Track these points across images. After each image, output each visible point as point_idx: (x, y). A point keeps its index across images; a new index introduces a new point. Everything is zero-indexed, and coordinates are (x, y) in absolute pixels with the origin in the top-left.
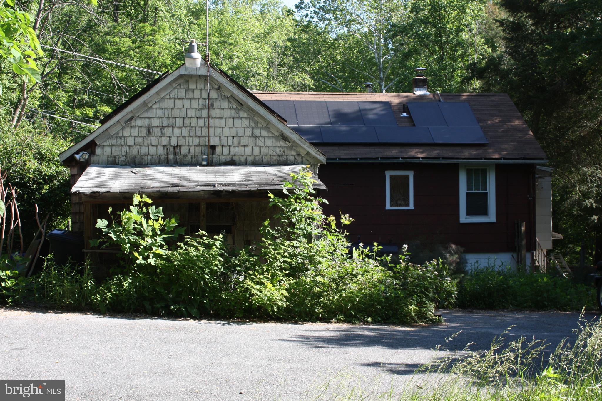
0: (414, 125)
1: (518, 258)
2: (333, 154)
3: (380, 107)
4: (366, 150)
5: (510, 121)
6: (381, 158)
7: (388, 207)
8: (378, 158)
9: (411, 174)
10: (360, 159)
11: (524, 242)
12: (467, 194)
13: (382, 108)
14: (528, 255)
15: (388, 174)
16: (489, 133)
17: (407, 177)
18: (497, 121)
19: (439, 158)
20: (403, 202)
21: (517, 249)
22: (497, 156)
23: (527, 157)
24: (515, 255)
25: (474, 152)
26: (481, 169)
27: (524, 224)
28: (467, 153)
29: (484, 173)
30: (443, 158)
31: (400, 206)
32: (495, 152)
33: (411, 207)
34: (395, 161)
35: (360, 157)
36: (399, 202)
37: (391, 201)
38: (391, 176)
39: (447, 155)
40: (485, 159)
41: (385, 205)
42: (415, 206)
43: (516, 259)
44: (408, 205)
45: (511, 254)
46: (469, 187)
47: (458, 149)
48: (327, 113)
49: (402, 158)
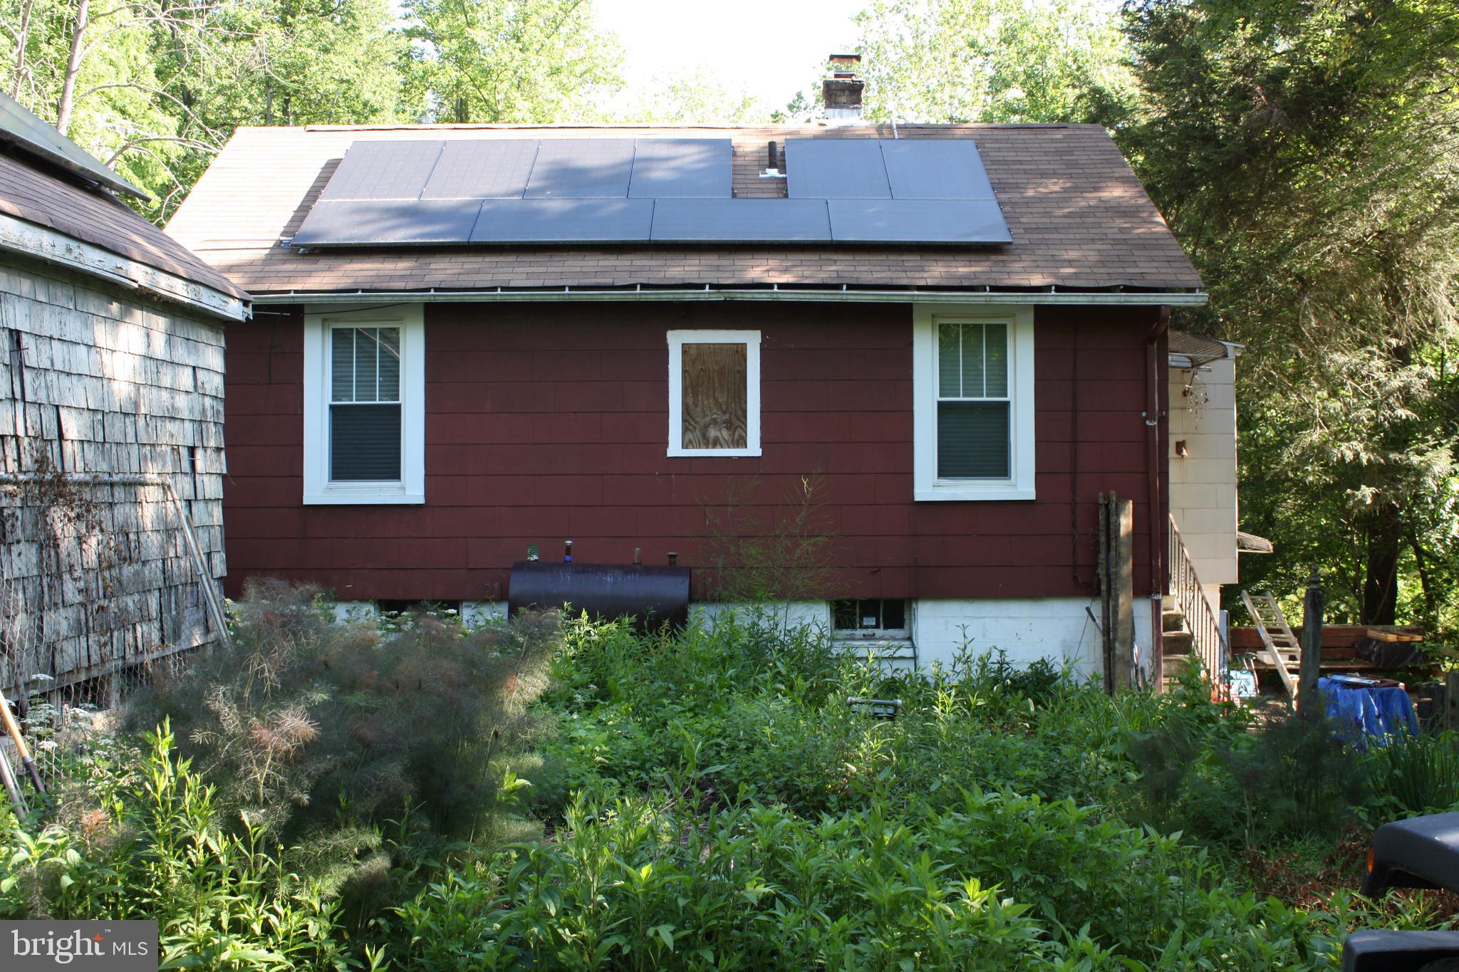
0: (786, 196)
1: (1106, 617)
2: (489, 277)
3: (700, 153)
4: (601, 263)
5: (1096, 189)
6: (644, 286)
7: (675, 448)
8: (633, 287)
9: (752, 340)
10: (571, 288)
11: (1127, 569)
12: (941, 405)
13: (703, 156)
14: (1142, 610)
15: (677, 340)
16: (1024, 220)
17: (740, 351)
18: (1057, 188)
19: (838, 287)
20: (725, 433)
21: (1103, 587)
22: (1037, 280)
23: (1136, 284)
24: (1097, 609)
25: (961, 269)
26: (987, 326)
27: (1130, 505)
28: (937, 271)
29: (998, 336)
30: (850, 287)
31: (714, 446)
32: (1036, 268)
33: (753, 448)
34: (690, 295)
35: (575, 283)
36: (713, 433)
37: (685, 430)
38: (686, 349)
39: (867, 278)
40: (994, 289)
41: (666, 444)
42: (764, 443)
43: (1099, 621)
44: (741, 442)
45: (1087, 603)
46: (946, 384)
47: (912, 260)
48: (529, 168)
49: (712, 286)
